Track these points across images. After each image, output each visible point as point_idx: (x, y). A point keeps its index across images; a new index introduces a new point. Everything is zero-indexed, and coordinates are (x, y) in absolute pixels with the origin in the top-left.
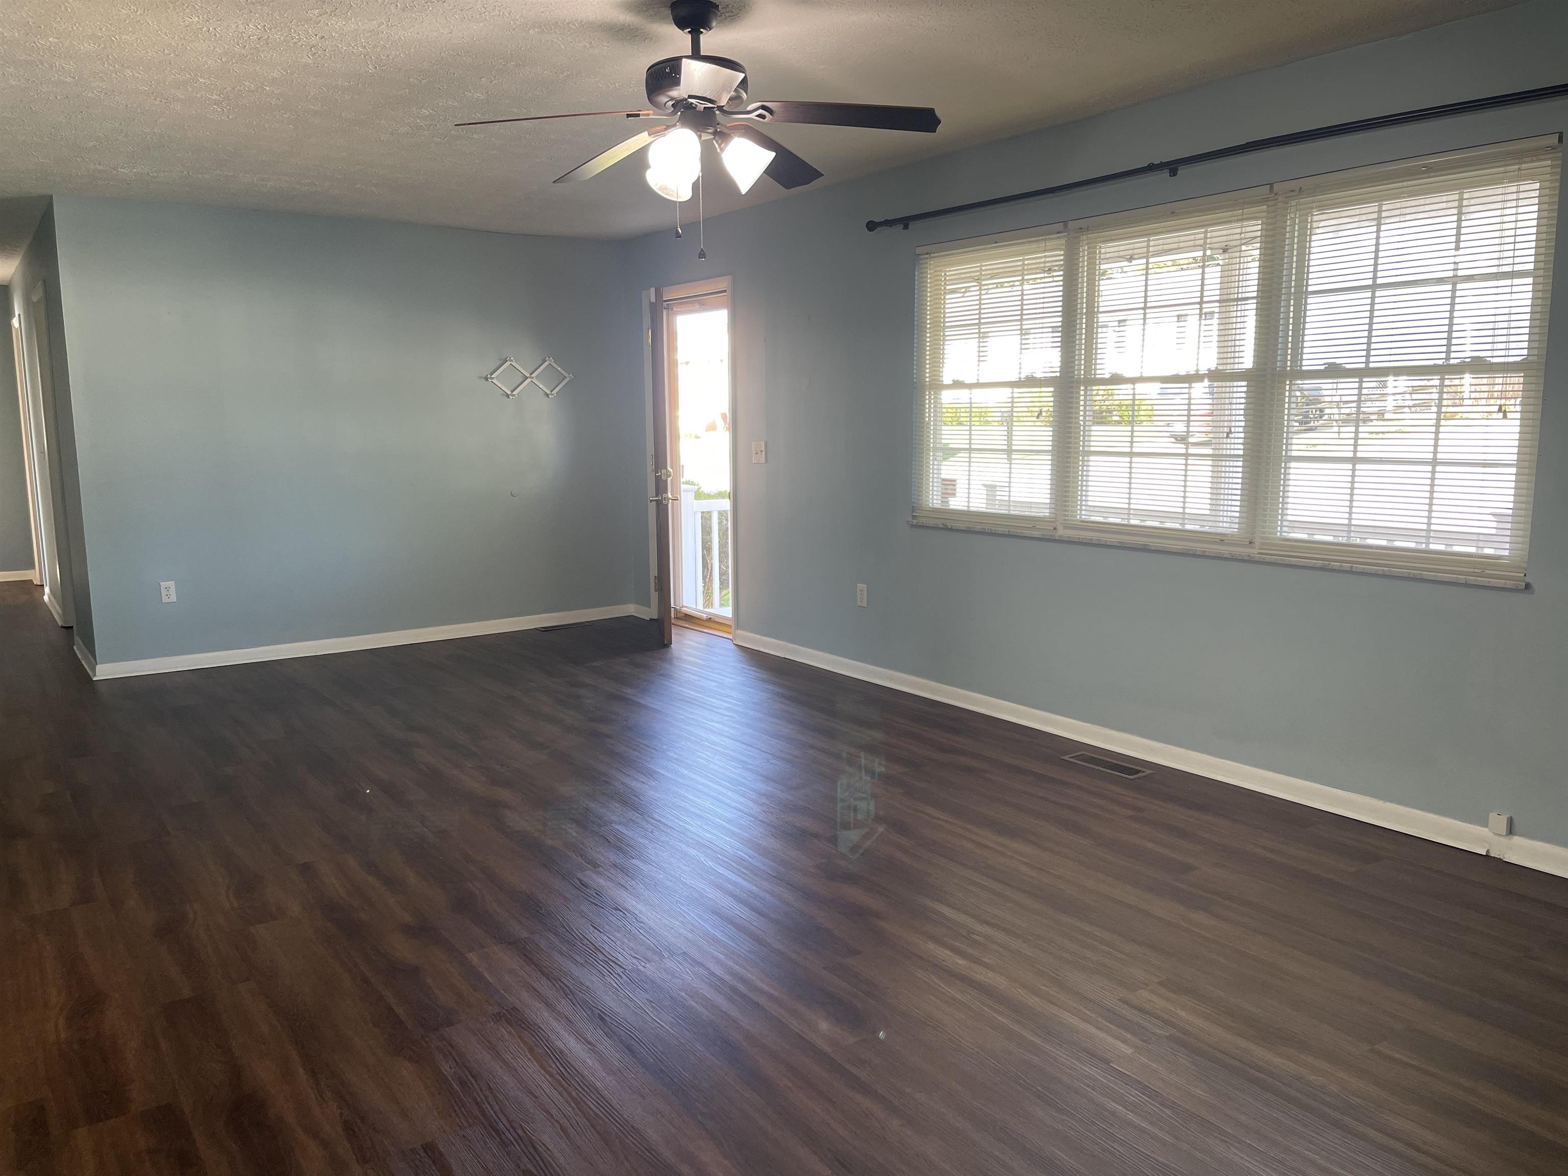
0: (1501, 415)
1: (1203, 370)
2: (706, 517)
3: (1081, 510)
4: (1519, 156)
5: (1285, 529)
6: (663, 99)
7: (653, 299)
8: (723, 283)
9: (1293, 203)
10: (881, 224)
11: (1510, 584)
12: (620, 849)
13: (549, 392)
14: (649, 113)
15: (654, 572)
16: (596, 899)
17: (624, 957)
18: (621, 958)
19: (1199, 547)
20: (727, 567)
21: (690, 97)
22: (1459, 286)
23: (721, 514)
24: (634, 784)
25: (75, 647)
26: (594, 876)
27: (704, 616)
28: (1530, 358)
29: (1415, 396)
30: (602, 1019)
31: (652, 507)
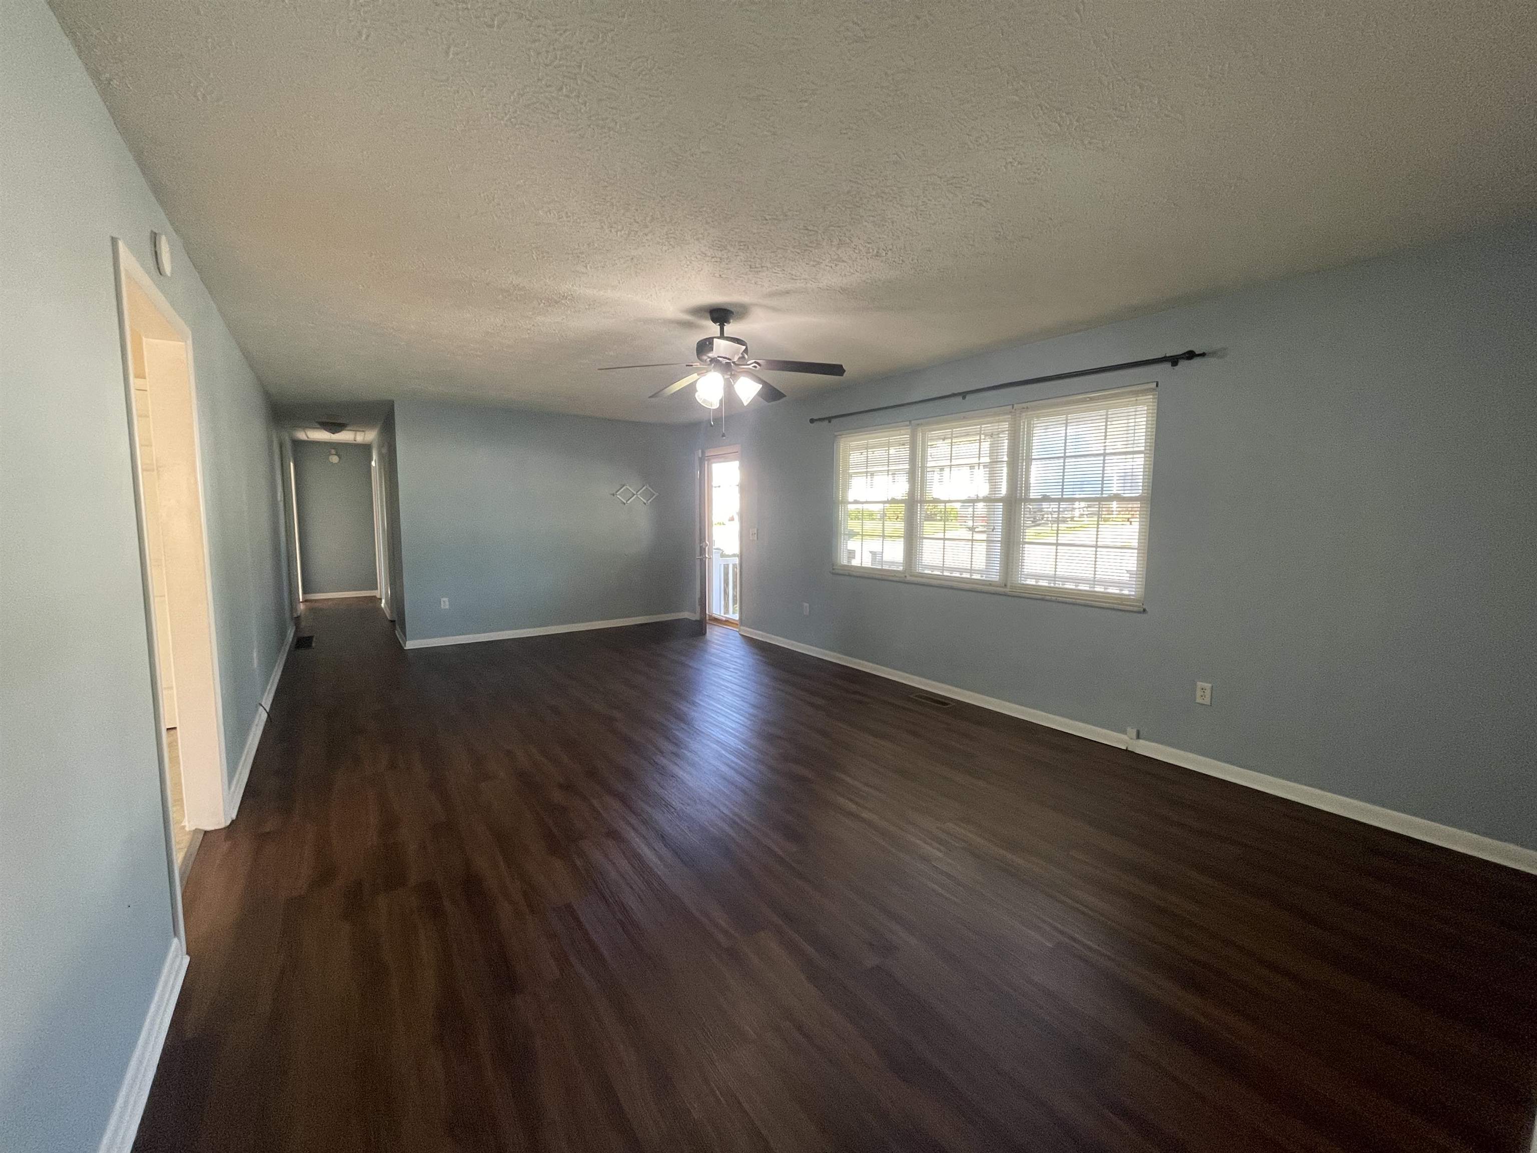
0: (1129, 523)
1: (981, 496)
2: (726, 568)
3: (919, 567)
4: (1136, 393)
5: (1022, 579)
6: (705, 358)
7: (700, 456)
8: (737, 448)
9: (1024, 414)
10: (816, 420)
11: (1136, 609)
12: (676, 744)
13: (645, 502)
14: (697, 364)
15: (698, 595)
16: (663, 771)
17: (676, 803)
18: (674, 803)
19: (979, 587)
20: (737, 593)
21: (718, 357)
22: (1106, 458)
23: (734, 565)
24: (685, 709)
25: (396, 632)
26: (662, 758)
27: (724, 619)
28: (1144, 495)
29: (1089, 509)
30: (663, 837)
31: (698, 562)
